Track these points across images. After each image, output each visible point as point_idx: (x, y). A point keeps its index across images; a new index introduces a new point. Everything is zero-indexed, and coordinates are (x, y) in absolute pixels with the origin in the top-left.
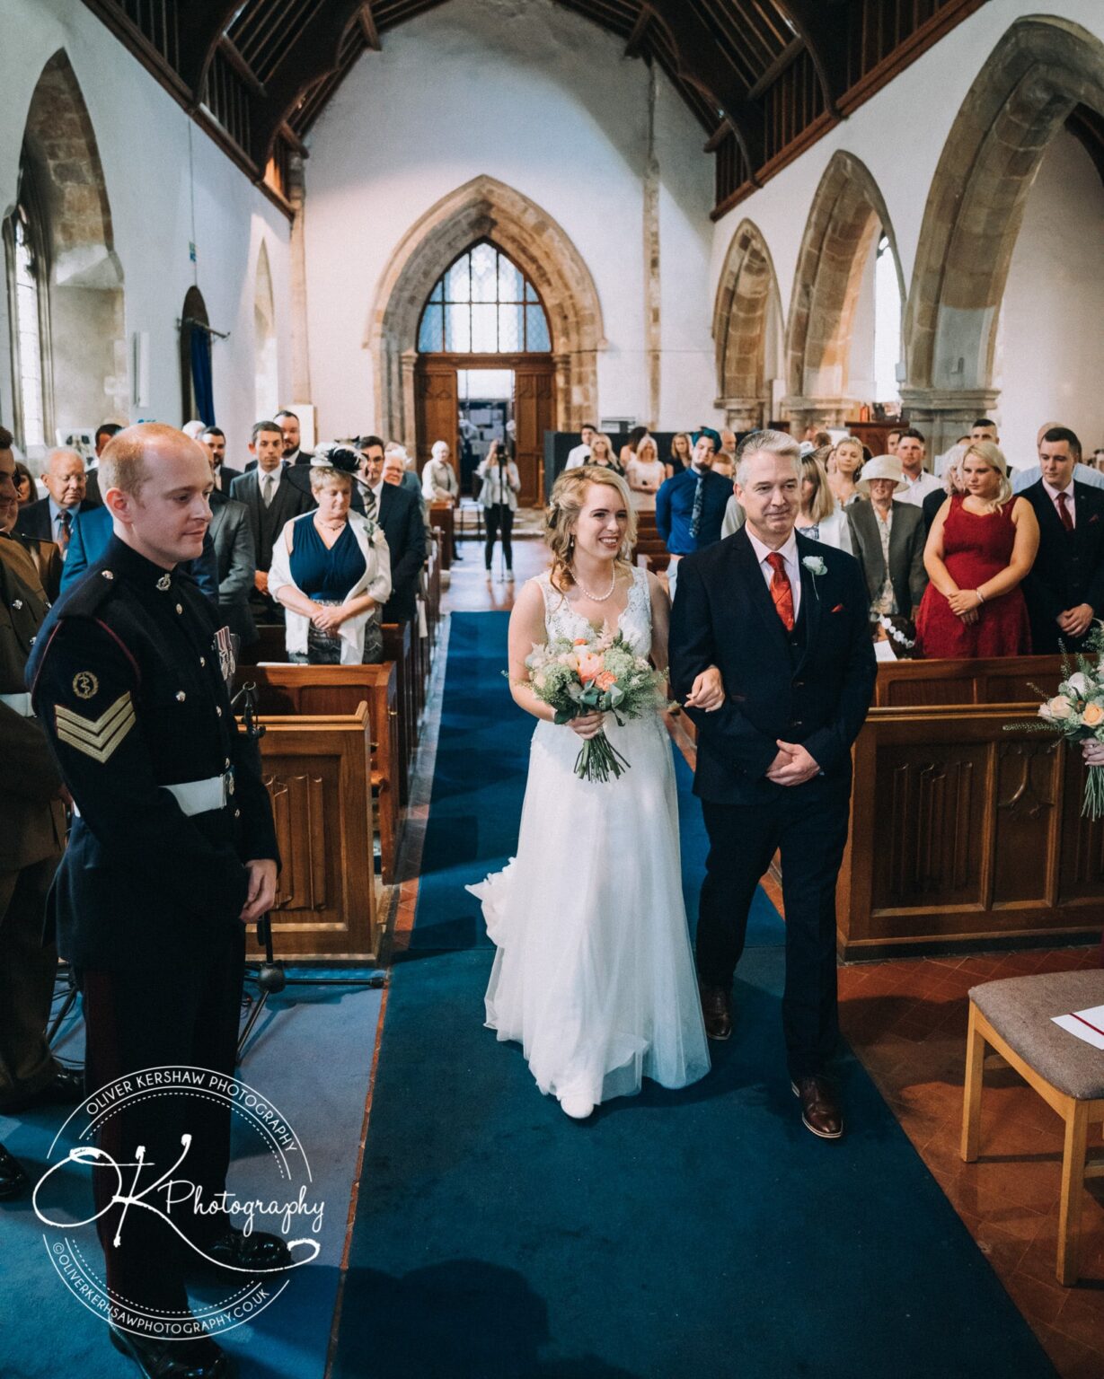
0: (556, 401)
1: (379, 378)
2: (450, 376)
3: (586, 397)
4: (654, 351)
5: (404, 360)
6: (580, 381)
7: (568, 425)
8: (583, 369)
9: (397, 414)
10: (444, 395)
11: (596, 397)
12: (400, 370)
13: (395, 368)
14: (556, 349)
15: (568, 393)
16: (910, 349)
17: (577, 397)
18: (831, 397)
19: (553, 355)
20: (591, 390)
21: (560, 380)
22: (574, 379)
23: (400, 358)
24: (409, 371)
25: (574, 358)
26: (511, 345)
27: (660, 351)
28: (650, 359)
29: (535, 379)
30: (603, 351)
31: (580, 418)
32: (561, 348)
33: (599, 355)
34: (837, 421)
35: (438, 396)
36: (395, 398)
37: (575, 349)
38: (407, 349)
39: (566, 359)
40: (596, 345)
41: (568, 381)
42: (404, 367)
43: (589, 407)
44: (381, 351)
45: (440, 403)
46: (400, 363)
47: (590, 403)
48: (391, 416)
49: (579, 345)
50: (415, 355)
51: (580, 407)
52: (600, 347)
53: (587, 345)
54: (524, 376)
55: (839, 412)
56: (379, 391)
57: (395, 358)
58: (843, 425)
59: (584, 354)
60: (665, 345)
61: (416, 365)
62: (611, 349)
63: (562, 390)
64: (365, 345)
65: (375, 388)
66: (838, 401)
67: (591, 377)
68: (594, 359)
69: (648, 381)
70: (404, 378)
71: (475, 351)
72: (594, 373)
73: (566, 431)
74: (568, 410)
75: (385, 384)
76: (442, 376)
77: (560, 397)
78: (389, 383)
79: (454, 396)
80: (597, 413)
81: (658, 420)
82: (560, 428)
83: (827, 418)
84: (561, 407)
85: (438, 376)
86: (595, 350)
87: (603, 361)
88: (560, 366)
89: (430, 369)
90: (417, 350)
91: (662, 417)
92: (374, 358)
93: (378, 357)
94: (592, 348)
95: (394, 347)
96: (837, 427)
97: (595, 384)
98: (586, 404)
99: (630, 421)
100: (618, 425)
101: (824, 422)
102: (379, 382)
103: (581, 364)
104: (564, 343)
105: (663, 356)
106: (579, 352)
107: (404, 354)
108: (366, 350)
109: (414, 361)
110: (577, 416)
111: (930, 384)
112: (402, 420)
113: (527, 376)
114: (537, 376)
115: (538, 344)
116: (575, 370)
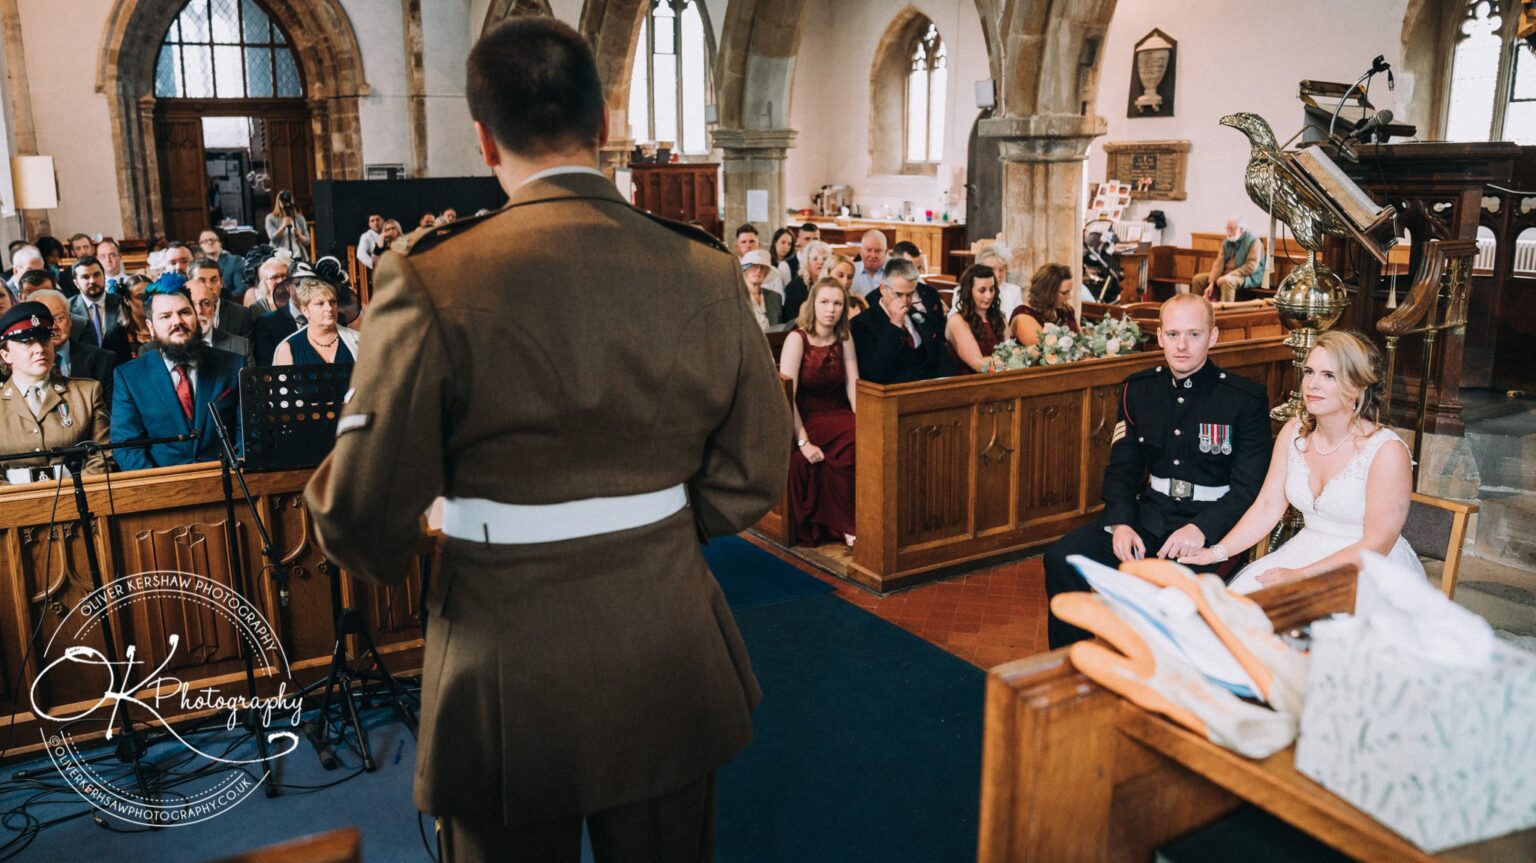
0: (312, 149)
1: (118, 125)
2: (194, 124)
3: (348, 143)
4: (418, 96)
5: (143, 106)
6: (340, 129)
7: (327, 173)
8: (343, 116)
9: (140, 166)
10: (187, 144)
11: (360, 143)
12: (139, 117)
13: (134, 116)
14: (310, 95)
15: (326, 141)
16: (721, 93)
17: (337, 144)
18: (616, 140)
19: (307, 100)
20: (354, 136)
21: (317, 128)
22: (333, 126)
23: (138, 103)
24: (147, 117)
25: (332, 103)
26: (259, 90)
27: (425, 96)
28: (413, 105)
29: (287, 126)
30: (365, 96)
31: (343, 166)
32: (316, 92)
33: (361, 101)
34: (621, 162)
35: (181, 146)
36: (136, 149)
37: (333, 94)
38: (145, 93)
39: (322, 104)
40: (357, 90)
41: (325, 128)
42: (143, 114)
43: (353, 154)
44: (118, 95)
45: (184, 153)
46: (139, 110)
47: (354, 150)
48: (134, 168)
49: (337, 91)
50: (154, 100)
51: (342, 154)
52: (361, 92)
53: (347, 89)
54: (275, 123)
55: (622, 153)
56: (119, 140)
57: (132, 102)
58: (625, 165)
59: (343, 100)
60: (428, 90)
61: (154, 112)
62: (373, 95)
63: (320, 136)
64: (99, 89)
65: (114, 136)
66: (624, 143)
67: (354, 124)
68: (356, 105)
69: (413, 126)
70: (144, 126)
71: (220, 96)
72: (357, 119)
73: (326, 178)
74: (327, 158)
75: (125, 133)
76: (184, 124)
77: (317, 145)
78: (129, 132)
79: (199, 144)
80: (362, 160)
81: (426, 167)
82: (319, 176)
83: (613, 160)
84: (319, 156)
85: (179, 123)
86: (357, 96)
87: (365, 108)
88: (316, 112)
89: (170, 117)
90: (154, 96)
91: (430, 163)
92: (110, 104)
93: (116, 103)
94: (352, 93)
95: (131, 91)
96: (621, 169)
97: (358, 131)
98: (349, 151)
99: (398, 167)
100: (386, 172)
101: (611, 163)
102: (118, 131)
103: (340, 110)
104: (319, 89)
105: (428, 102)
106: (338, 98)
107: (142, 99)
108: (101, 95)
109: (152, 107)
110: (340, 164)
111: (741, 126)
112: (145, 172)
113: (280, 123)
114: (290, 123)
115: (289, 89)
116: (334, 116)
